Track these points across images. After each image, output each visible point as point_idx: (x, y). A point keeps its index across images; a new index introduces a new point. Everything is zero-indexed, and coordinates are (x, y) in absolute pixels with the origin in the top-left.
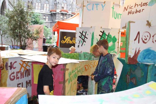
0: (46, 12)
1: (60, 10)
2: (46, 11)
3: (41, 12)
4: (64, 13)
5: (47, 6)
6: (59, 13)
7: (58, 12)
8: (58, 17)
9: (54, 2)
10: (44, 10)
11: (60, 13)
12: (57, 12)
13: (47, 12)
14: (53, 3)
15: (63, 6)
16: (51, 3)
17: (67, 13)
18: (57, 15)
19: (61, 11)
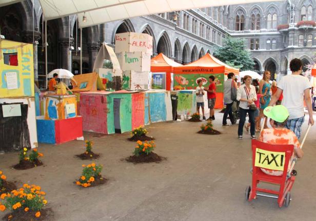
0: (271, 31)
1: (296, 24)
2: (272, 29)
3: (261, 32)
4: (306, 28)
5: (272, 18)
6: (293, 30)
7: (293, 27)
8: (292, 39)
9: (286, 8)
10: (266, 28)
11: (296, 28)
12: (290, 28)
13: (274, 31)
14: (284, 10)
15: (303, 12)
16: (281, 11)
17: (311, 27)
18: (290, 36)
19: (298, 26)
